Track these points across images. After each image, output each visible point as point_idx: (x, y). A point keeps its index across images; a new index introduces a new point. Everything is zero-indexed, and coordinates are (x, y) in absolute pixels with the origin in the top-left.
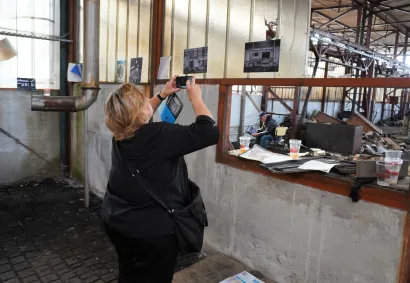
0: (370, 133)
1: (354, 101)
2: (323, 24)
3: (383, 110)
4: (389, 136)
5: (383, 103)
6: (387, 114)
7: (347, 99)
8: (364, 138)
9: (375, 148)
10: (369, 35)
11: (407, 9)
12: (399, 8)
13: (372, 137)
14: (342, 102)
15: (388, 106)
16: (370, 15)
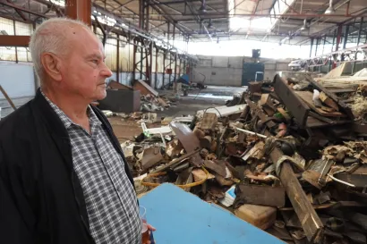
0: (148, 95)
1: (141, 72)
2: (115, 9)
3: (164, 78)
4: (161, 97)
5: (164, 74)
6: (166, 81)
7: (136, 70)
8: (143, 100)
9: (150, 107)
10: (148, 22)
11: (171, 6)
12: (166, 4)
13: (149, 99)
14: (134, 73)
15: (167, 76)
16: (147, 7)
